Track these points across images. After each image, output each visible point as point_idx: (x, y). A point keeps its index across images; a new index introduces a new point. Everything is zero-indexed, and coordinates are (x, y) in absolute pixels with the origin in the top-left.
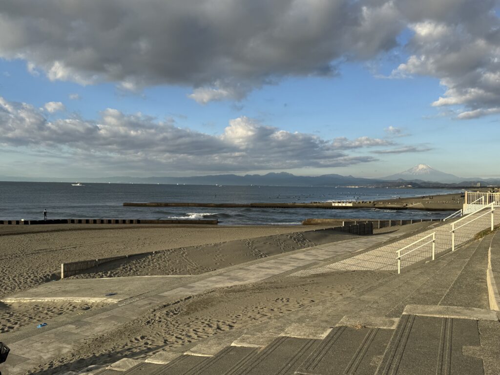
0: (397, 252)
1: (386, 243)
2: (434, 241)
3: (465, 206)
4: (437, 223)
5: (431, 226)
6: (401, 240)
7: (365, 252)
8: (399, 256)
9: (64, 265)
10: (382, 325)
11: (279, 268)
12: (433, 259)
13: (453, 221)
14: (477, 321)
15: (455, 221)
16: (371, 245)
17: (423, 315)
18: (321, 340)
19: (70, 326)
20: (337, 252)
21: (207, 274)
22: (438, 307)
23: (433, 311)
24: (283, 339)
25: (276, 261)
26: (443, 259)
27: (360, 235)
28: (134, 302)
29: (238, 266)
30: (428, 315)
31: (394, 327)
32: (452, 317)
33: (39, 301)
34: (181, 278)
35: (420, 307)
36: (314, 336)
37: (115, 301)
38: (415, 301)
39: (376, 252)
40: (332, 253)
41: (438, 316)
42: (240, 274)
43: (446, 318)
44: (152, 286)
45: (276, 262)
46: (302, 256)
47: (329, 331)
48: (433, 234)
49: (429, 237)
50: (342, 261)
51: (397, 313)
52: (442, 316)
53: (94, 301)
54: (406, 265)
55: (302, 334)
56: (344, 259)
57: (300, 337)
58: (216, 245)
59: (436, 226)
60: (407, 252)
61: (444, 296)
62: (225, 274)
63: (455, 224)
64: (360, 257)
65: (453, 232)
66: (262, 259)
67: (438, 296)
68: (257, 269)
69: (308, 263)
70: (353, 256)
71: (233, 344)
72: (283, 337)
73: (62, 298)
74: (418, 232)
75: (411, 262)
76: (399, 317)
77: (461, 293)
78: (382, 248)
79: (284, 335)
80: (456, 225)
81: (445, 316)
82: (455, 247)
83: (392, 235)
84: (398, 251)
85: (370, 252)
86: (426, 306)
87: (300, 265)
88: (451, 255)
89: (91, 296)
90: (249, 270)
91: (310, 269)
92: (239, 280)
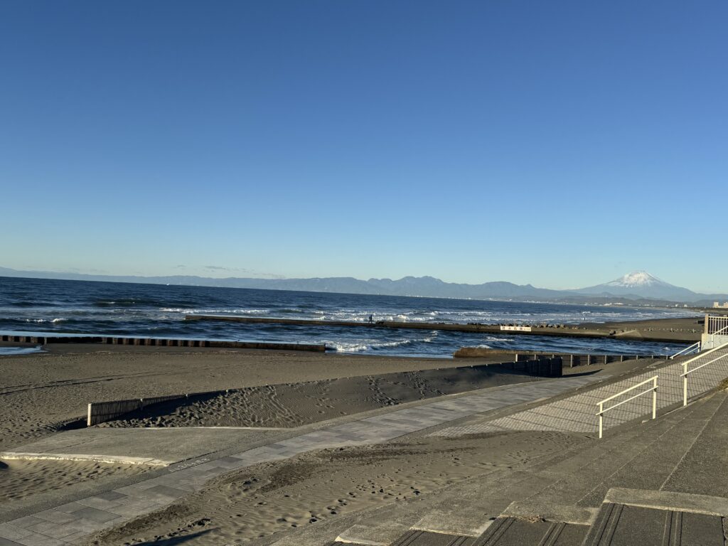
0: (598, 404)
1: (581, 390)
2: (655, 390)
3: (705, 337)
4: (662, 362)
5: (651, 366)
6: (605, 386)
7: (549, 403)
8: (601, 411)
9: (92, 405)
10: (570, 518)
11: (415, 422)
12: (654, 417)
13: (686, 360)
14: (722, 517)
15: (689, 359)
16: (558, 392)
17: (635, 505)
18: (475, 538)
19: (95, 500)
20: (506, 401)
21: (305, 427)
22: (660, 494)
23: (651, 500)
24: (416, 535)
25: (412, 411)
26: (668, 418)
27: (542, 376)
28: (193, 466)
29: (352, 416)
30: (644, 506)
31: (590, 523)
32: (682, 510)
33: (51, 458)
34: (265, 432)
35: (631, 491)
36: (464, 532)
37: (165, 464)
38: (624, 482)
39: (566, 403)
40: (497, 402)
41: (659, 508)
42: (357, 429)
43: (672, 512)
44: (220, 442)
45: (411, 413)
46: (450, 404)
47: (489, 524)
48: (655, 378)
49: (647, 383)
50: (513, 416)
51: (595, 500)
52: (666, 508)
53: (133, 463)
54: (612, 425)
55: (446, 527)
56: (516, 412)
57: (442, 532)
58: (320, 383)
59: (659, 367)
60: (613, 405)
61: (669, 477)
62: (333, 428)
63: (688, 364)
64: (540, 409)
65: (686, 376)
66: (390, 407)
67: (661, 475)
68: (382, 423)
69: (460, 416)
70: (530, 409)
71: (338, 539)
72: (416, 531)
73: (87, 456)
74: (632, 375)
75: (619, 421)
76: (598, 506)
77: (696, 473)
78: (576, 398)
79: (417, 529)
80: (690, 366)
81: (671, 509)
82: (688, 399)
83: (591, 378)
84: (600, 404)
85: (558, 403)
86: (641, 491)
87: (448, 419)
88: (682, 411)
89: (130, 454)
90: (368, 423)
91: (463, 426)
92: (353, 439)
